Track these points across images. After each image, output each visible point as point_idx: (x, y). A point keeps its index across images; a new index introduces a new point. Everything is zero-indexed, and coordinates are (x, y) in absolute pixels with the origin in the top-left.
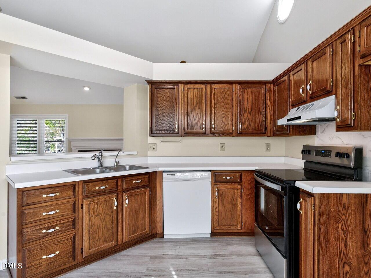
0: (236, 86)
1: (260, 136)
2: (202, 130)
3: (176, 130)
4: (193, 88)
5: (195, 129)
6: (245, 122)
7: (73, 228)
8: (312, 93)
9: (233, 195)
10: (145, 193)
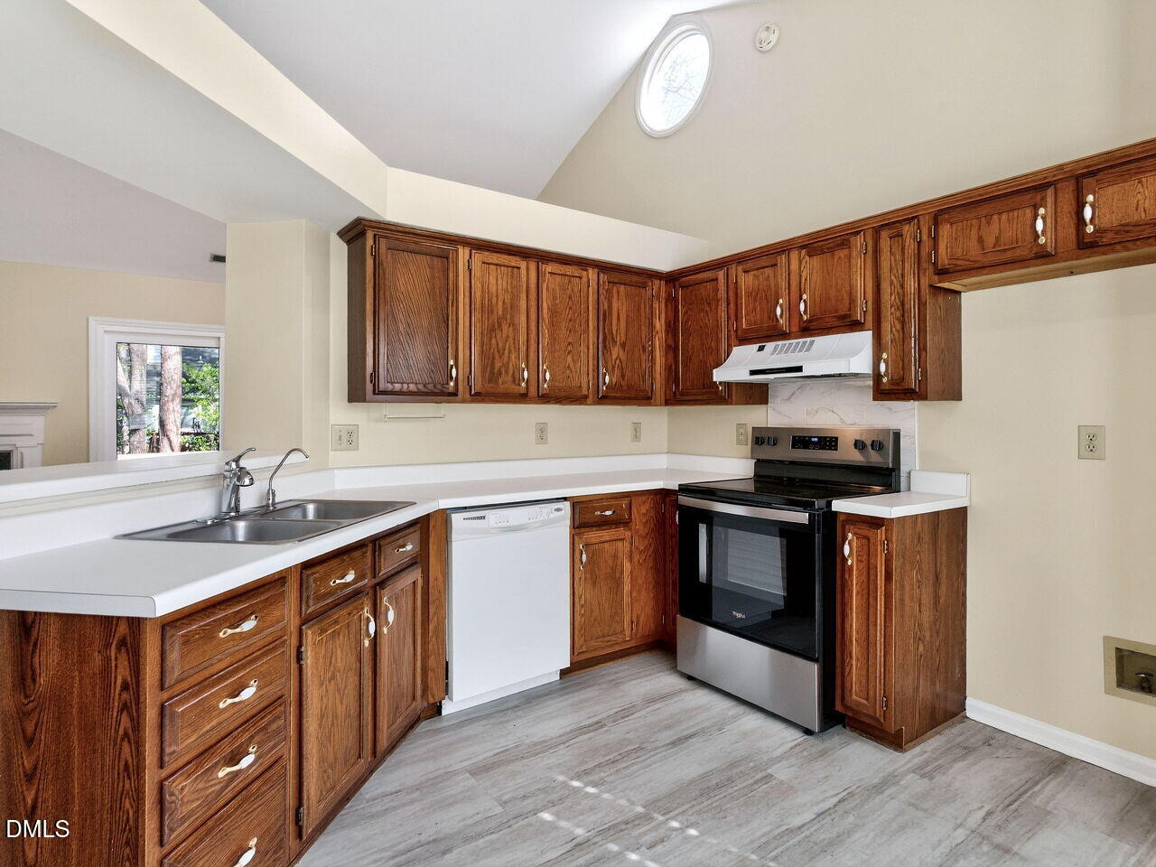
0: (592, 274)
1: (640, 405)
2: (519, 385)
3: (452, 384)
4: (496, 265)
5: (500, 382)
6: (613, 367)
8: (809, 321)
9: (615, 556)
10: (415, 582)
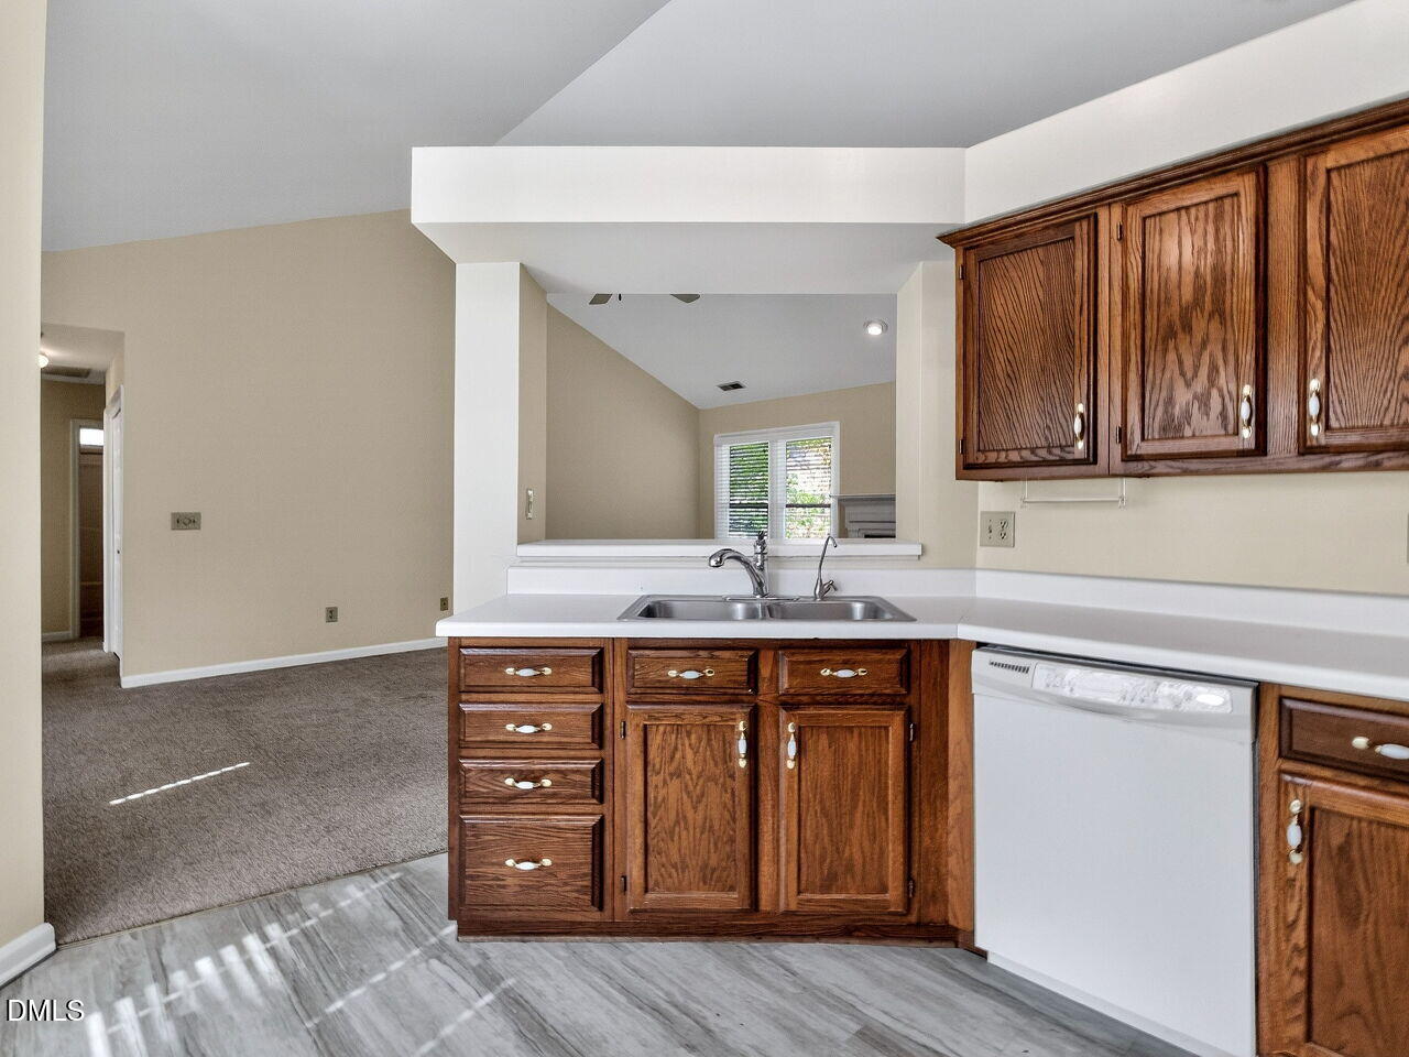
2: (1237, 433)
3: (1081, 445)
4: (1176, 210)
5: (1188, 432)
7: (593, 796)
10: (886, 728)
